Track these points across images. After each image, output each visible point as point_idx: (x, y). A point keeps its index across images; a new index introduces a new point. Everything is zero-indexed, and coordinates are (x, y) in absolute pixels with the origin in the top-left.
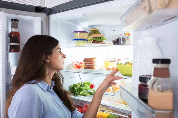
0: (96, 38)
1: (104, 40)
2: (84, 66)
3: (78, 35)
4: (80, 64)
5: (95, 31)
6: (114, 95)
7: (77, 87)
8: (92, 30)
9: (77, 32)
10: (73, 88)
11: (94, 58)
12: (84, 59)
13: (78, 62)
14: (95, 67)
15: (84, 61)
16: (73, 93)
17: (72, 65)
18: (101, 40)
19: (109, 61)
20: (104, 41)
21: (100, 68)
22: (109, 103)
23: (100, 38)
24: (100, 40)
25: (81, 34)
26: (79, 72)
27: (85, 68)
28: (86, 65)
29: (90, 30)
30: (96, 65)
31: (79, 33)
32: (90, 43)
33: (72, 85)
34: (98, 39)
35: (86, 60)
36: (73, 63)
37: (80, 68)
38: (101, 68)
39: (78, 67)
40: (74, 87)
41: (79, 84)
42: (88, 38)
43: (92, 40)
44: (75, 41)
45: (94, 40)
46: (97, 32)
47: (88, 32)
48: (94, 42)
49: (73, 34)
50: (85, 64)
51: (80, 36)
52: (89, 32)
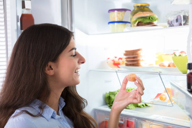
0: (143, 19)
1: (155, 20)
2: (125, 62)
3: (115, 16)
4: (119, 60)
5: (142, 7)
6: (172, 105)
7: (115, 95)
8: (138, 6)
9: (113, 10)
10: (109, 98)
11: (139, 50)
12: (124, 52)
13: (116, 57)
14: (141, 63)
15: (125, 55)
16: (109, 104)
17: (107, 62)
18: (150, 21)
19: (166, 55)
20: (155, 23)
21: (150, 65)
22: (163, 118)
23: (148, 18)
24: (148, 21)
25: (119, 14)
26: (117, 71)
27: (127, 65)
28: (127, 61)
29: (134, 7)
30: (142, 60)
31: (116, 11)
32: (134, 26)
33: (108, 92)
34: (145, 19)
35: (128, 53)
36: (109, 58)
37: (119, 66)
38: (152, 65)
39: (116, 64)
40: (111, 96)
41: (118, 91)
42: (131, 19)
43: (136, 21)
44: (111, 24)
45: (139, 22)
46: (145, 9)
47: (130, 10)
48: (139, 24)
49: (108, 13)
50: (126, 58)
51: (117, 16)
52: (132, 10)
